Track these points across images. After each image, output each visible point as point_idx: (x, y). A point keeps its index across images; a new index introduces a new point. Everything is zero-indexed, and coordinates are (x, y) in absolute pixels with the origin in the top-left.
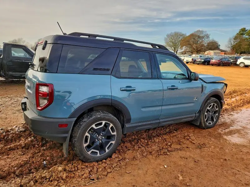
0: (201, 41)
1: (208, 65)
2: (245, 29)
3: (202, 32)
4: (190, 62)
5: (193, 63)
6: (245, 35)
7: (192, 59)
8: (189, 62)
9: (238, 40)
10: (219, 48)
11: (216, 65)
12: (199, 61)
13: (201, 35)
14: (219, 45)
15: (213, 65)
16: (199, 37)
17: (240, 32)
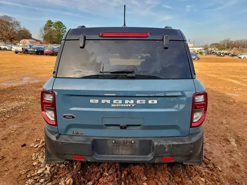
0: (11, 28)
1: (41, 54)
2: (51, 21)
3: (10, 18)
4: (21, 52)
5: (24, 53)
6: (52, 27)
7: (22, 49)
8: (19, 52)
9: (48, 31)
10: (32, 38)
11: (50, 54)
12: (31, 51)
13: (10, 22)
14: (31, 35)
15: (47, 54)
16: (8, 23)
17: (47, 23)
